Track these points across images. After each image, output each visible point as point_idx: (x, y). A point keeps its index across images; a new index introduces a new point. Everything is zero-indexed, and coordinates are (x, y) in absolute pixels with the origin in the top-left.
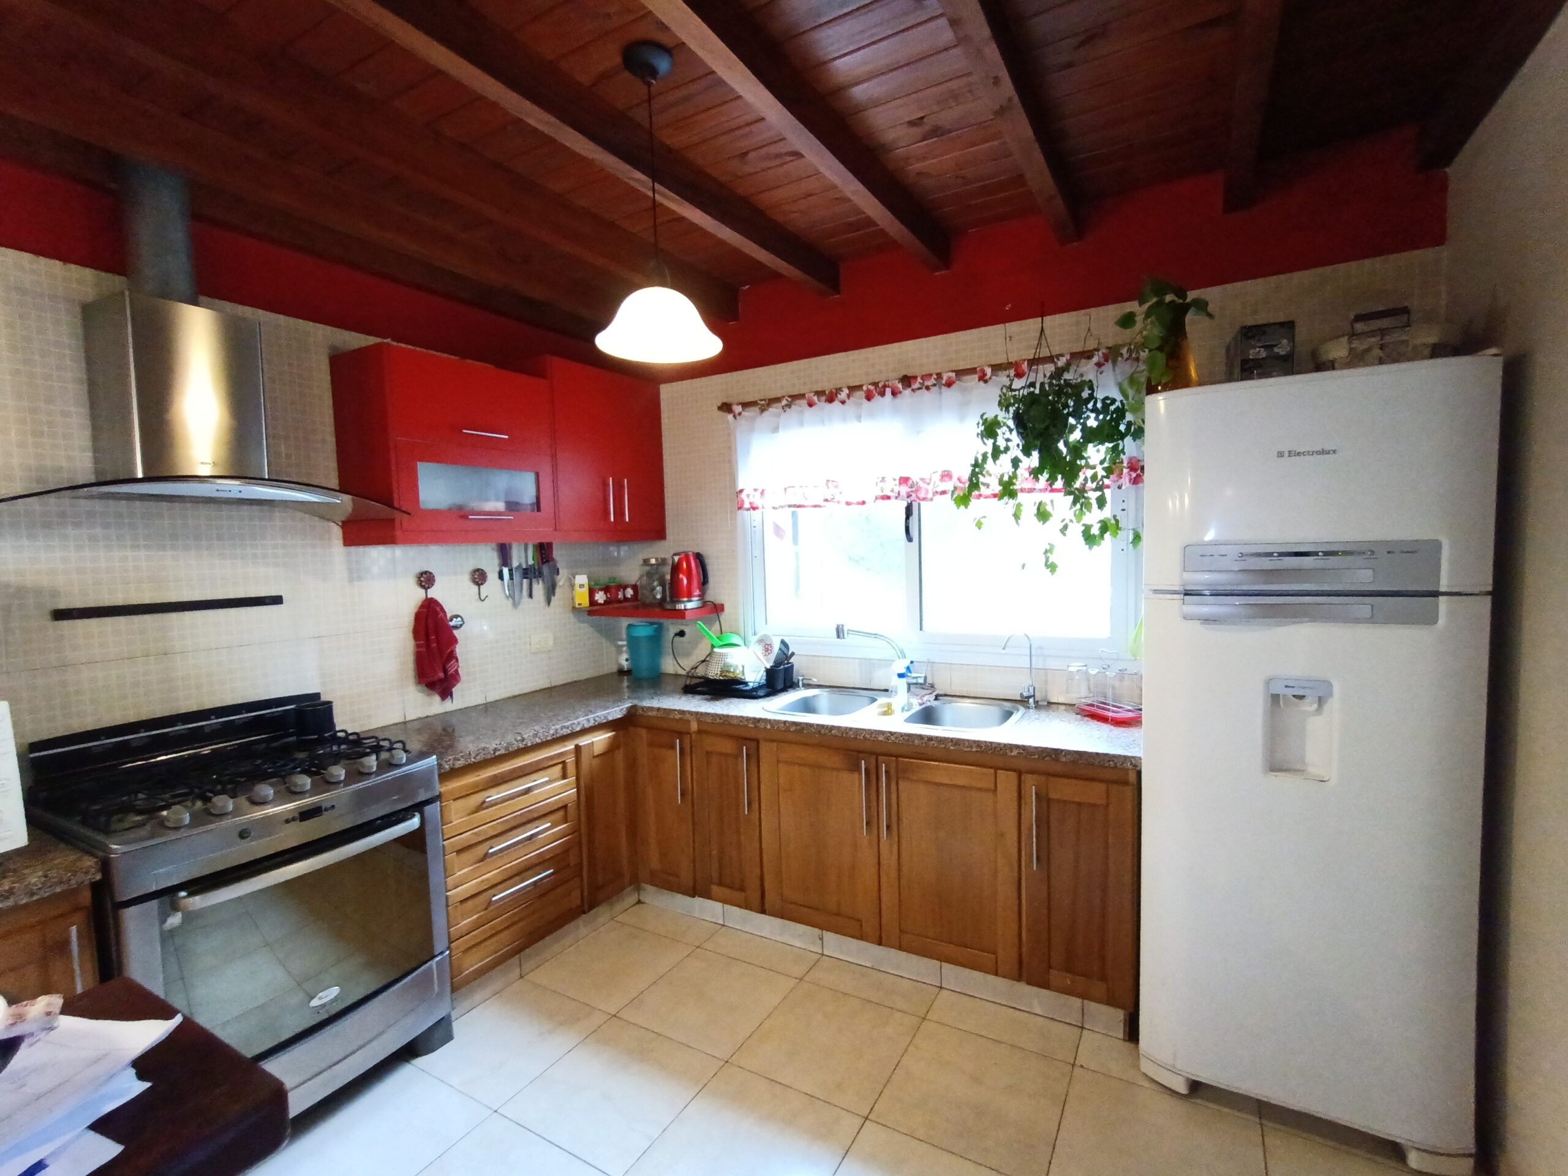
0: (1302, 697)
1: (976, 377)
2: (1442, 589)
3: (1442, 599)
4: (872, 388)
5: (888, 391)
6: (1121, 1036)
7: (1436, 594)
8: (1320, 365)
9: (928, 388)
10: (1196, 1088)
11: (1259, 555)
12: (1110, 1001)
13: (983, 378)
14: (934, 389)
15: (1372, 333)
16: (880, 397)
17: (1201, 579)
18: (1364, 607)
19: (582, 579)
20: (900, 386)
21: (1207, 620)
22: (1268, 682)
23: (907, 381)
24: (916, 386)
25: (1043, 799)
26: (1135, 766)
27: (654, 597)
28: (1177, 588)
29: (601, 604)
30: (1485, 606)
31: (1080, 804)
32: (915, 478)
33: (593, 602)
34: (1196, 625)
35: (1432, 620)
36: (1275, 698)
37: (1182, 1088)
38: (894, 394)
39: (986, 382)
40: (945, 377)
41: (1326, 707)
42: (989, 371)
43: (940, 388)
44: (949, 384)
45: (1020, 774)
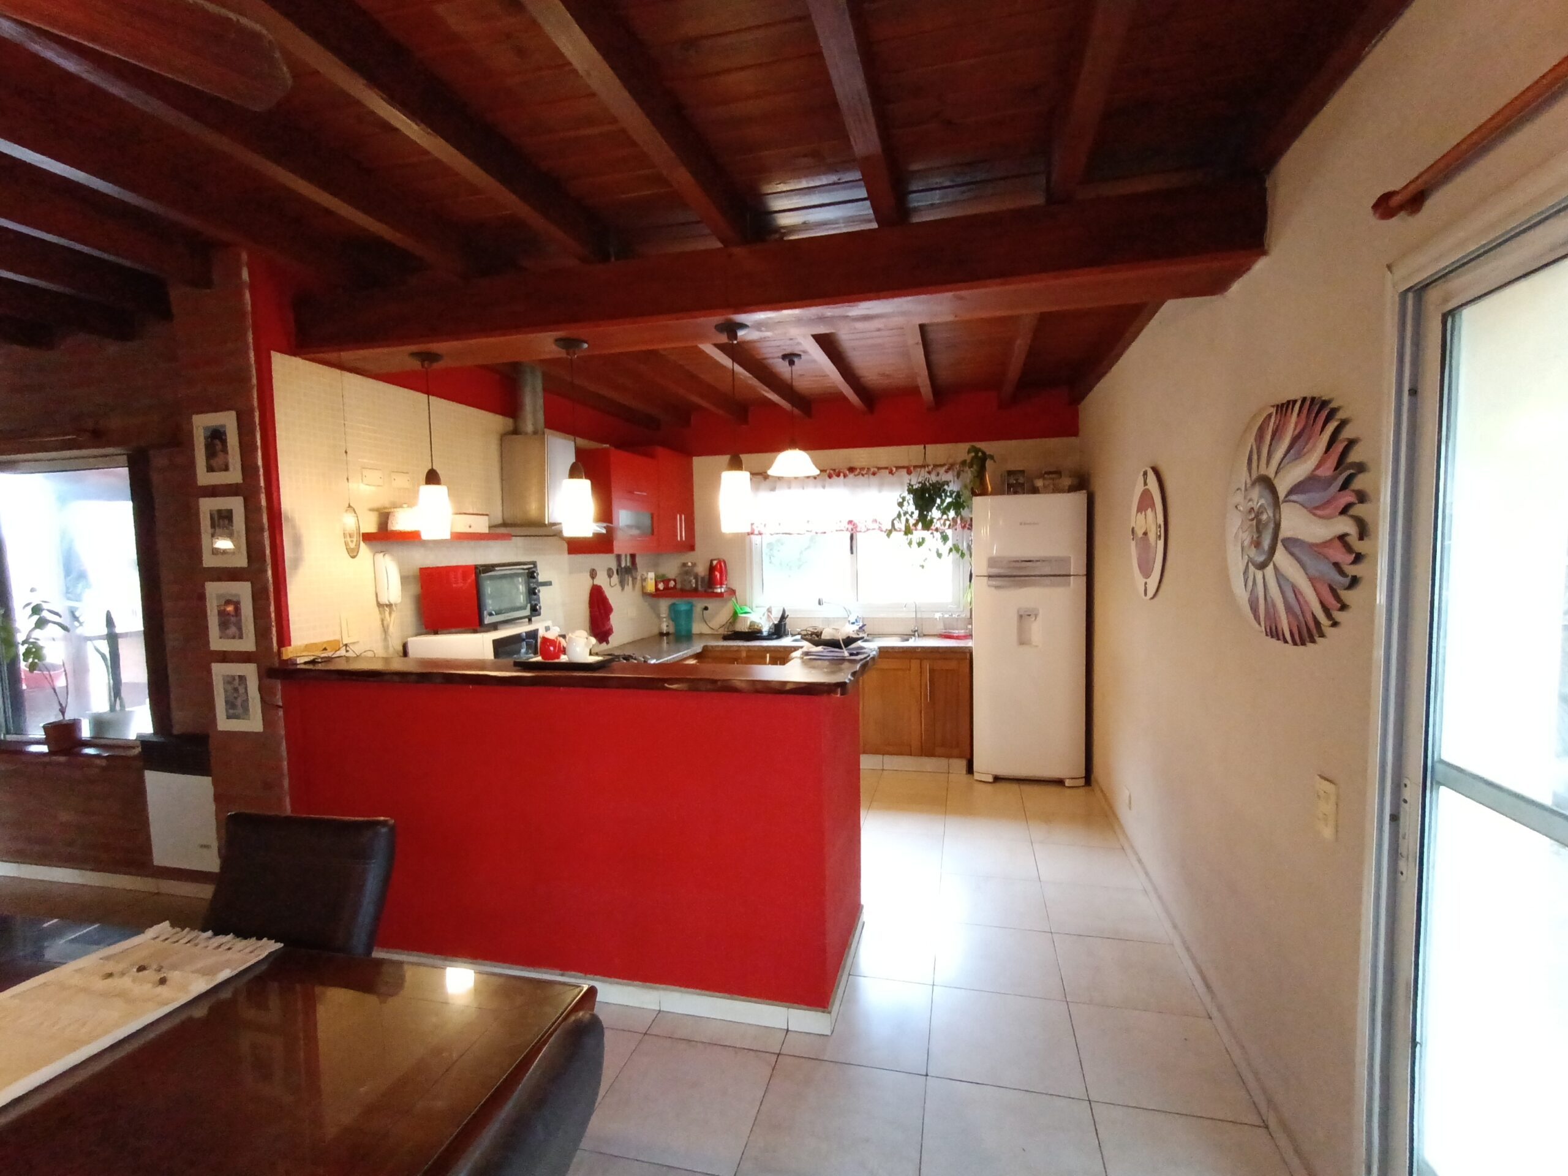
0: (1029, 615)
1: (887, 471)
2: (1072, 574)
3: (1072, 577)
4: (832, 472)
5: (842, 475)
6: (965, 772)
7: (1070, 575)
8: (1035, 491)
9: (863, 475)
10: (997, 779)
11: (1014, 561)
12: (960, 756)
13: (891, 472)
14: (865, 476)
15: (1051, 479)
16: (836, 477)
17: (995, 571)
18: (1047, 580)
19: (651, 575)
20: (847, 472)
21: (997, 587)
22: (1018, 611)
23: (852, 470)
24: (856, 473)
25: (932, 671)
26: (970, 650)
27: (691, 585)
28: (985, 574)
29: (661, 590)
30: (1084, 579)
31: (947, 670)
32: (855, 521)
33: (657, 589)
34: (993, 589)
35: (1069, 584)
36: (1021, 616)
37: (991, 780)
38: (845, 476)
39: (893, 474)
40: (872, 470)
41: (1038, 619)
42: (894, 469)
43: (869, 476)
44: (874, 474)
45: (921, 660)
